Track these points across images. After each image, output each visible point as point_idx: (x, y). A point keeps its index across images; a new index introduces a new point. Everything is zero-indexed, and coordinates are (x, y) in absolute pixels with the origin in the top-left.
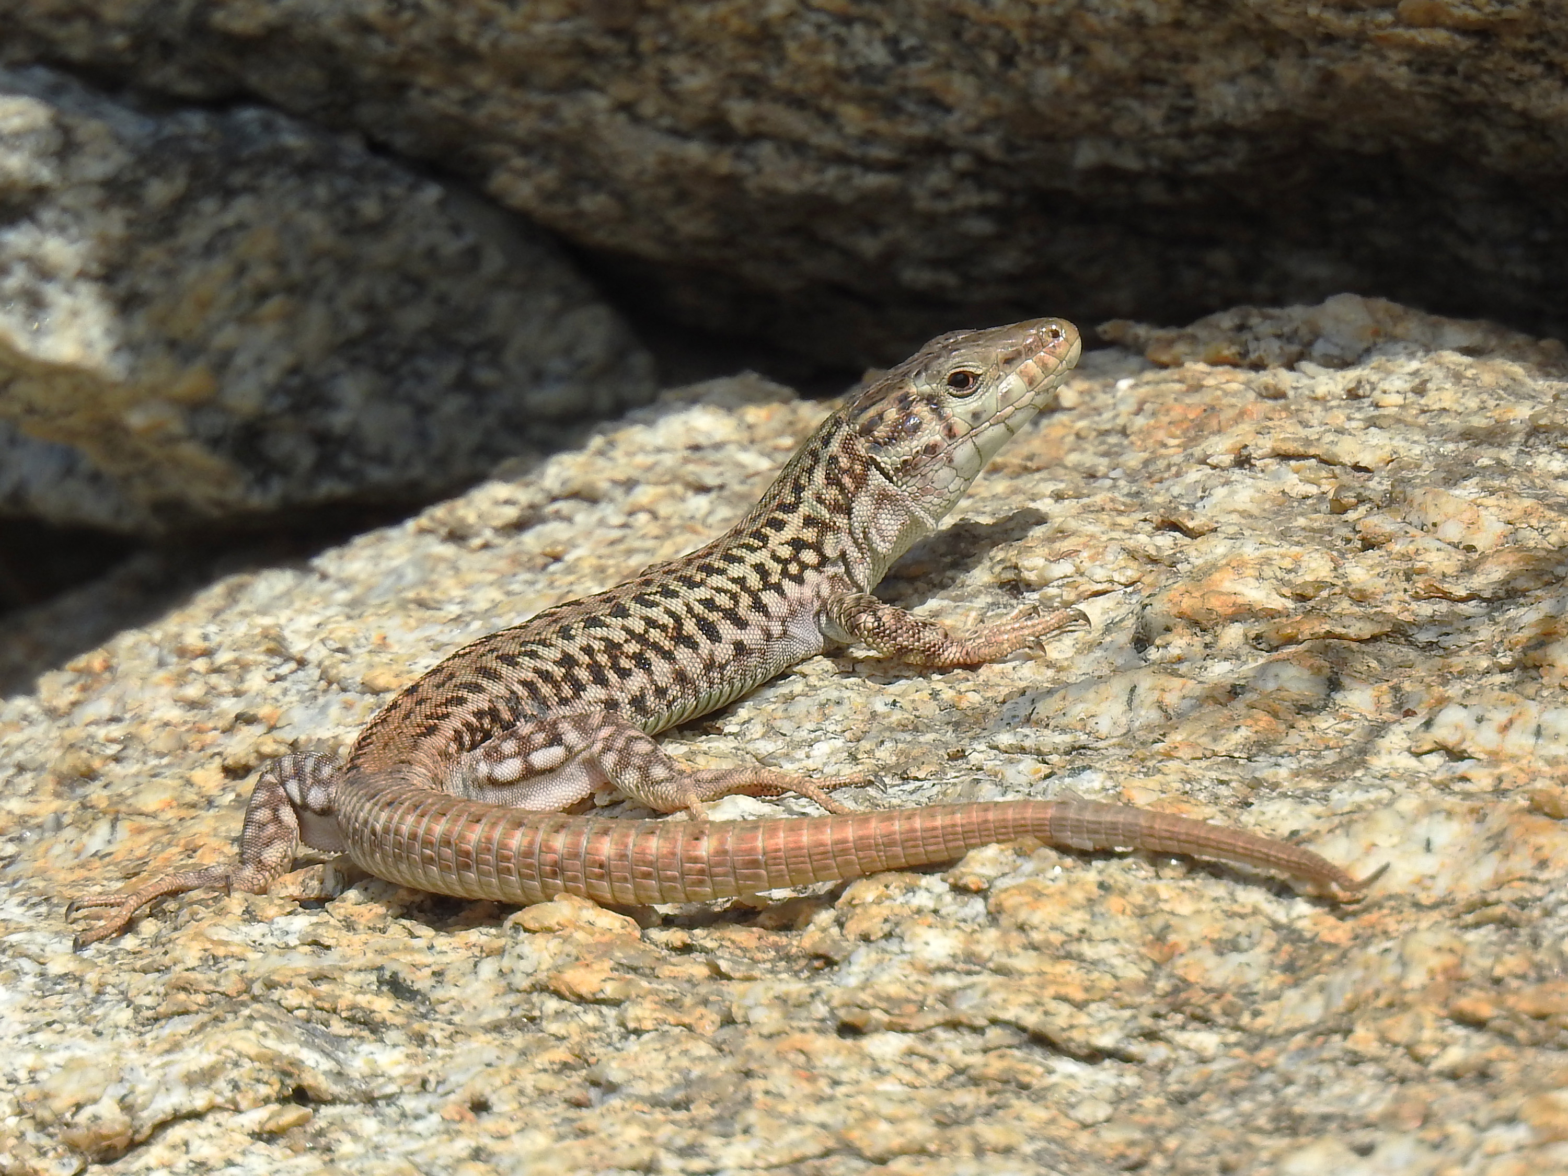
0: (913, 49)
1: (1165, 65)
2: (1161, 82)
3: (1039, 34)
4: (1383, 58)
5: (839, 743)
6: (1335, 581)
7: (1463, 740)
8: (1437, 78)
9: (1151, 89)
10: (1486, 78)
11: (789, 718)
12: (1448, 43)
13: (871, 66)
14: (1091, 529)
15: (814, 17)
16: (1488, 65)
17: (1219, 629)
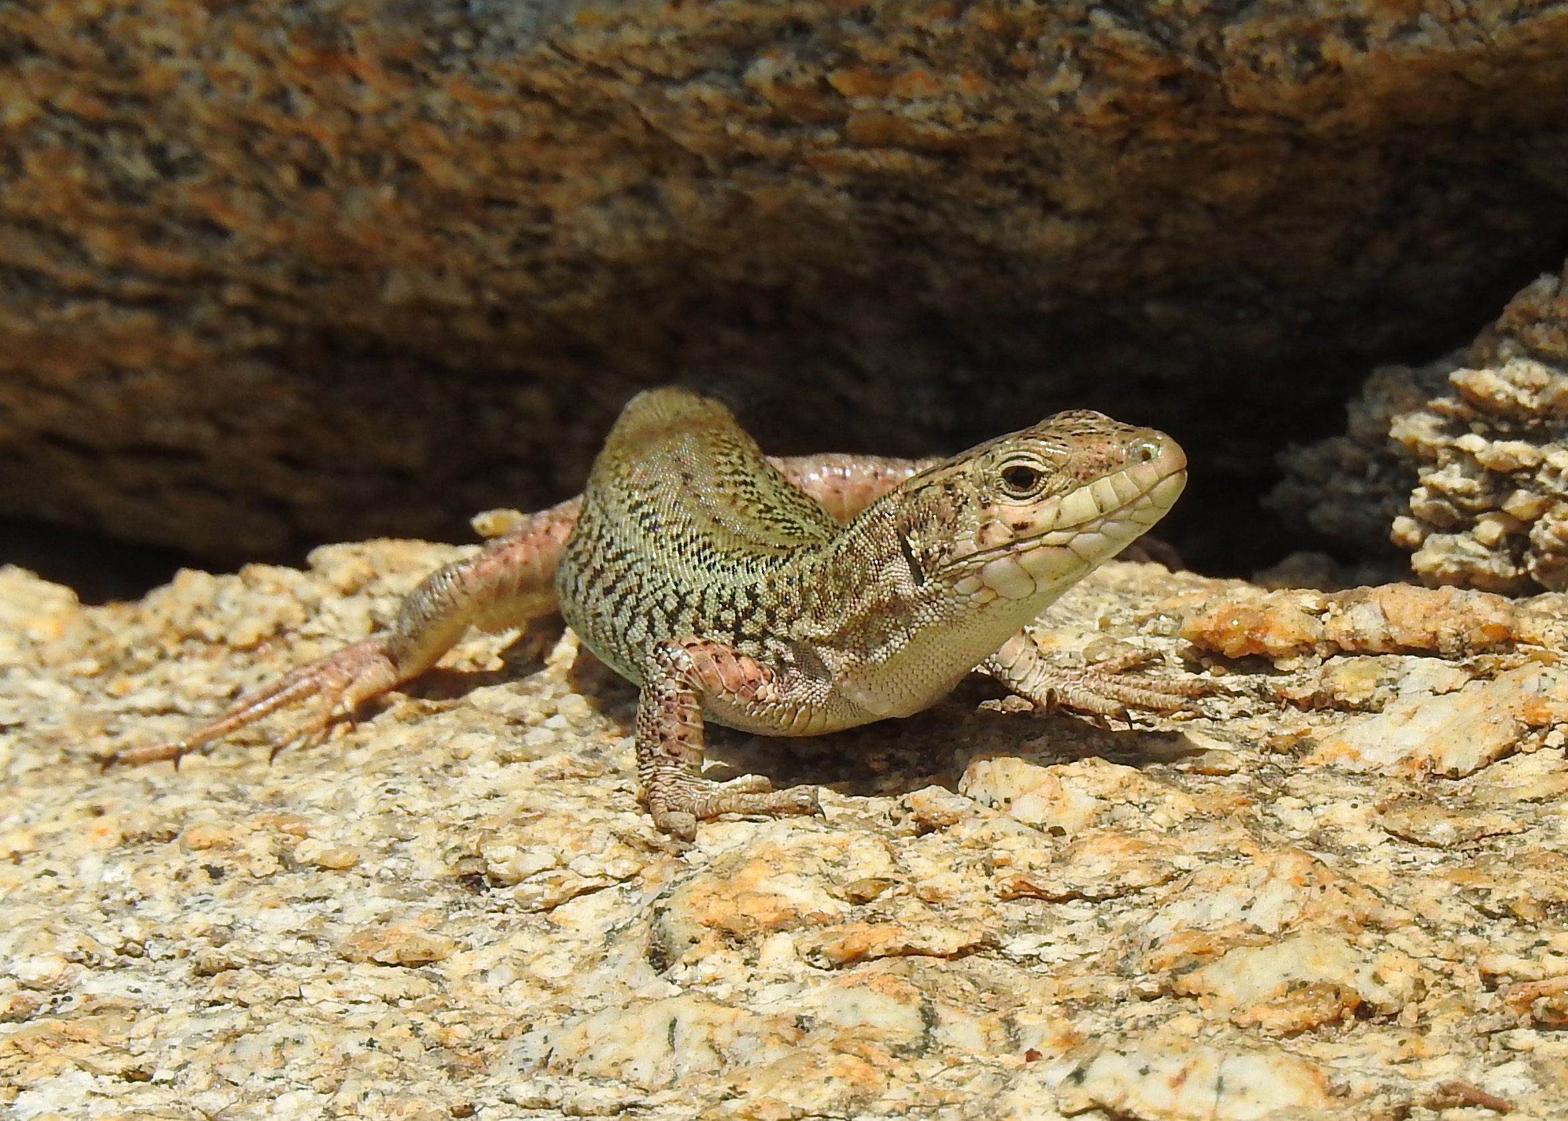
0: (184, 160)
1: (519, 185)
2: (510, 204)
3: (356, 147)
4: (817, 182)
5: (307, 1095)
6: (898, 877)
7: (1125, 1097)
8: (885, 206)
9: (498, 214)
10: (948, 206)
11: (239, 1063)
12: (907, 167)
13: (130, 180)
14: (565, 806)
15: (59, 123)
16: (952, 190)
17: (759, 940)
